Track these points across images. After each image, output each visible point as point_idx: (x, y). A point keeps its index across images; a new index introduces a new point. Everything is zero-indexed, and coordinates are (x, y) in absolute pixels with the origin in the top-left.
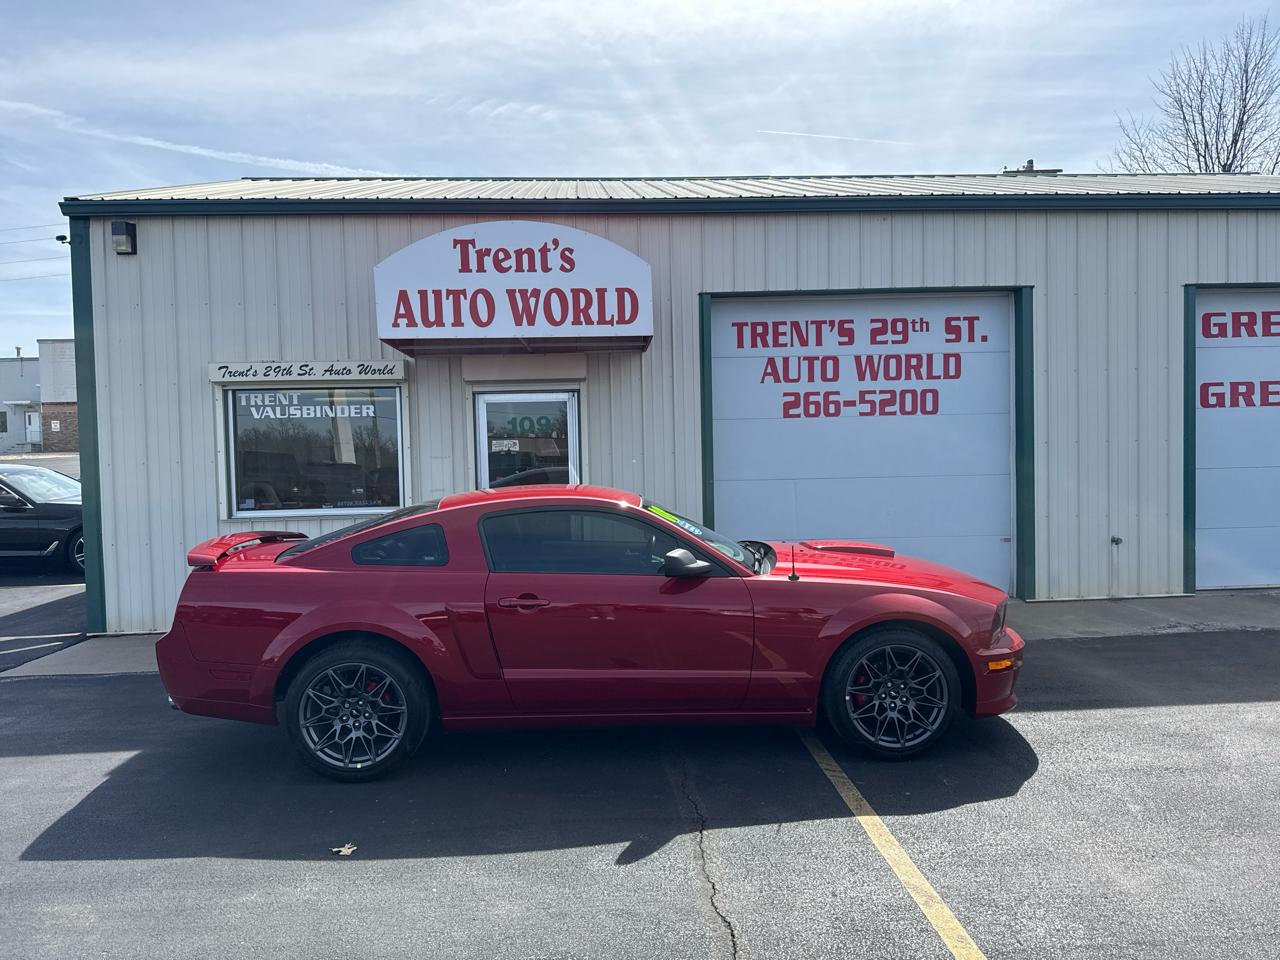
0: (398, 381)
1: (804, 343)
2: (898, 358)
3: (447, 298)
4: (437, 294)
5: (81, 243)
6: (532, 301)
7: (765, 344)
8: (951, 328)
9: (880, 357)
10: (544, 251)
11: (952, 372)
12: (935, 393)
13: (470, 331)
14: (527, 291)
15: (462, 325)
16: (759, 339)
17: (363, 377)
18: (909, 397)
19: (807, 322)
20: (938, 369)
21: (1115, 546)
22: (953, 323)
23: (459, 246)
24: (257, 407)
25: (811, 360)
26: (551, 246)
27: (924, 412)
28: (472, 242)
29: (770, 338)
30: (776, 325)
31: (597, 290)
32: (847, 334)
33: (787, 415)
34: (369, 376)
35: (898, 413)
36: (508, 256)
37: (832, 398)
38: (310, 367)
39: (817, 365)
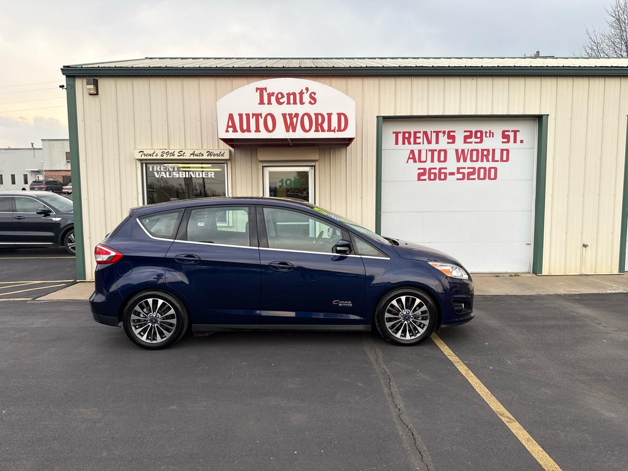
0: (226, 160)
1: (429, 142)
2: (477, 150)
3: (253, 118)
4: (248, 115)
5: (71, 89)
6: (295, 119)
7: (409, 143)
8: (505, 136)
9: (468, 150)
10: (301, 93)
11: (505, 158)
12: (496, 169)
13: (263, 135)
15: (260, 131)
17: (209, 157)
18: (482, 171)
19: (431, 132)
20: (498, 157)
21: (584, 248)
22: (506, 133)
23: (258, 91)
24: (158, 172)
25: (433, 151)
26: (304, 91)
27: (490, 178)
28: (265, 89)
29: (412, 140)
30: (415, 133)
31: (328, 114)
32: (452, 138)
33: (419, 179)
34: (212, 157)
35: (477, 179)
36: (283, 96)
37: (443, 171)
38: (183, 152)
39: (436, 154)
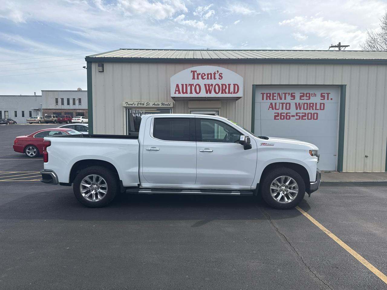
0: (171, 108)
1: (281, 99)
2: (307, 104)
3: (189, 86)
4: (186, 85)
5: (90, 68)
6: (211, 87)
7: (270, 99)
8: (322, 96)
9: (302, 103)
10: (215, 74)
11: (322, 108)
12: (317, 114)
13: (194, 95)
14: (209, 84)
15: (192, 93)
16: (268, 97)
17: (162, 106)
18: (310, 115)
19: (282, 93)
20: (318, 107)
21: (366, 158)
22: (323, 94)
23: (192, 72)
24: (134, 114)
25: (283, 104)
26: (216, 72)
27: (314, 119)
28: (196, 71)
29: (271, 98)
30: (273, 94)
31: (228, 84)
32: (293, 97)
33: (275, 119)
34: (164, 106)
35: (307, 119)
36: (205, 75)
37: (288, 114)
38: (149, 103)
39: (284, 105)
